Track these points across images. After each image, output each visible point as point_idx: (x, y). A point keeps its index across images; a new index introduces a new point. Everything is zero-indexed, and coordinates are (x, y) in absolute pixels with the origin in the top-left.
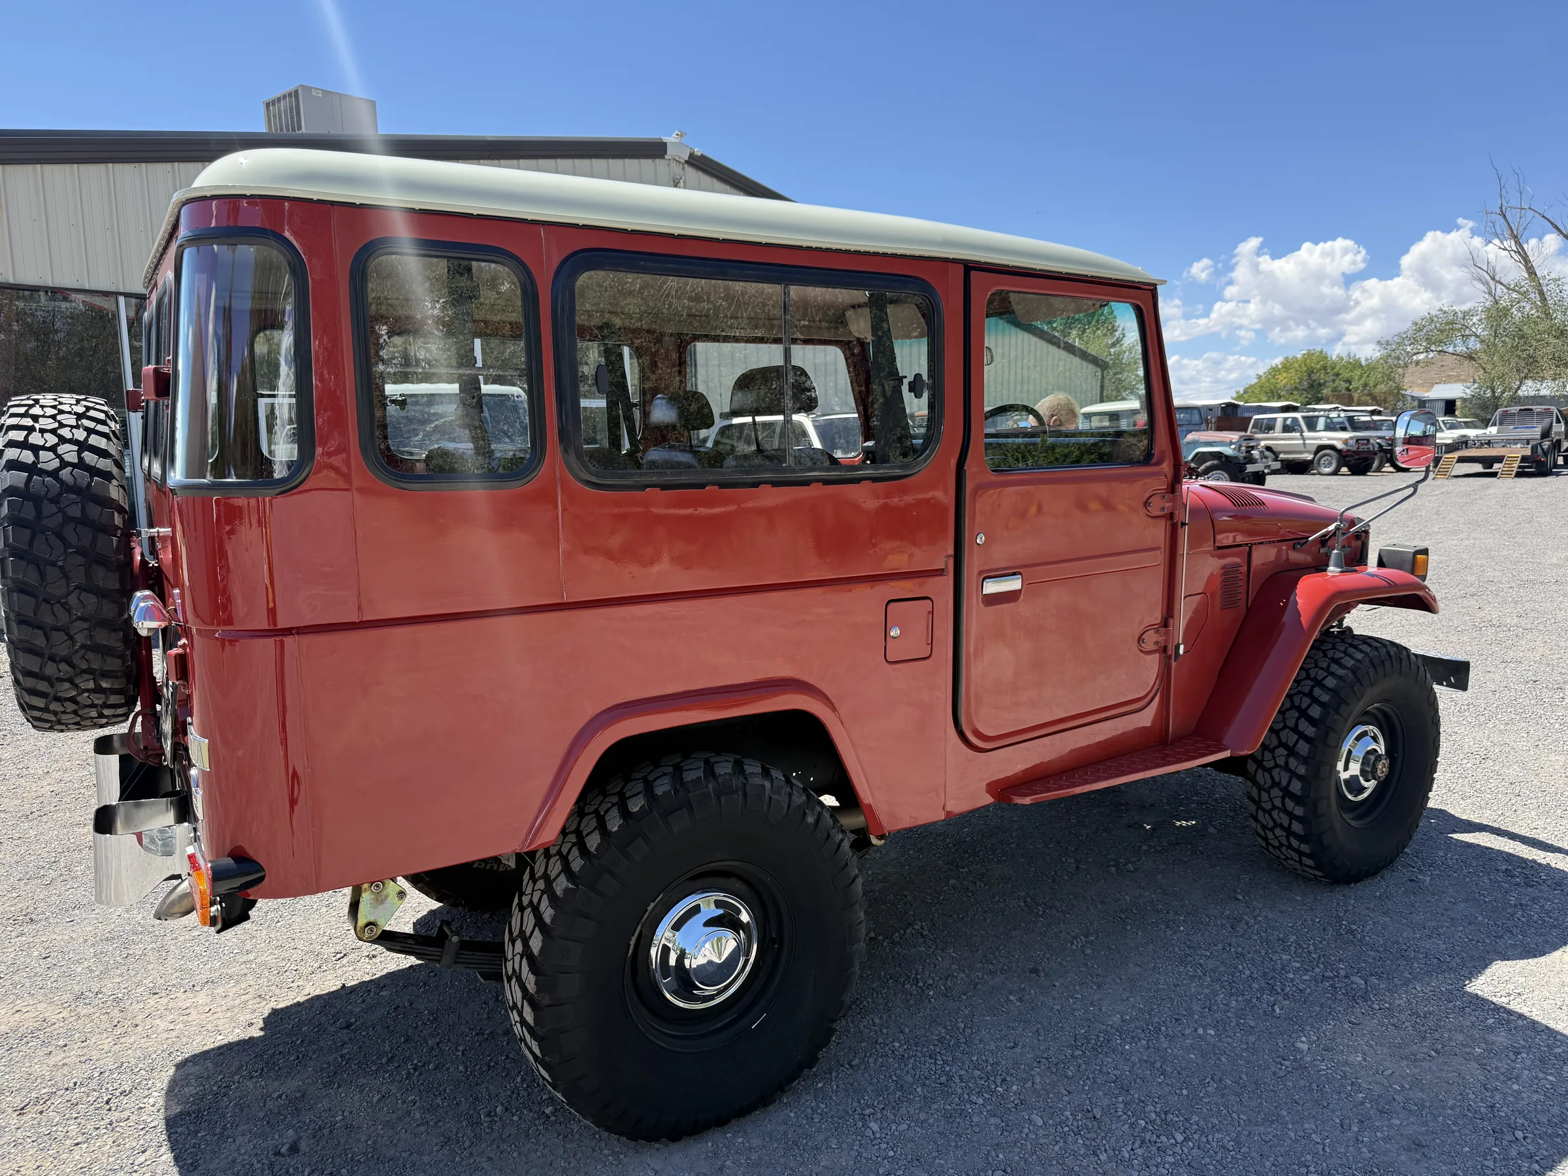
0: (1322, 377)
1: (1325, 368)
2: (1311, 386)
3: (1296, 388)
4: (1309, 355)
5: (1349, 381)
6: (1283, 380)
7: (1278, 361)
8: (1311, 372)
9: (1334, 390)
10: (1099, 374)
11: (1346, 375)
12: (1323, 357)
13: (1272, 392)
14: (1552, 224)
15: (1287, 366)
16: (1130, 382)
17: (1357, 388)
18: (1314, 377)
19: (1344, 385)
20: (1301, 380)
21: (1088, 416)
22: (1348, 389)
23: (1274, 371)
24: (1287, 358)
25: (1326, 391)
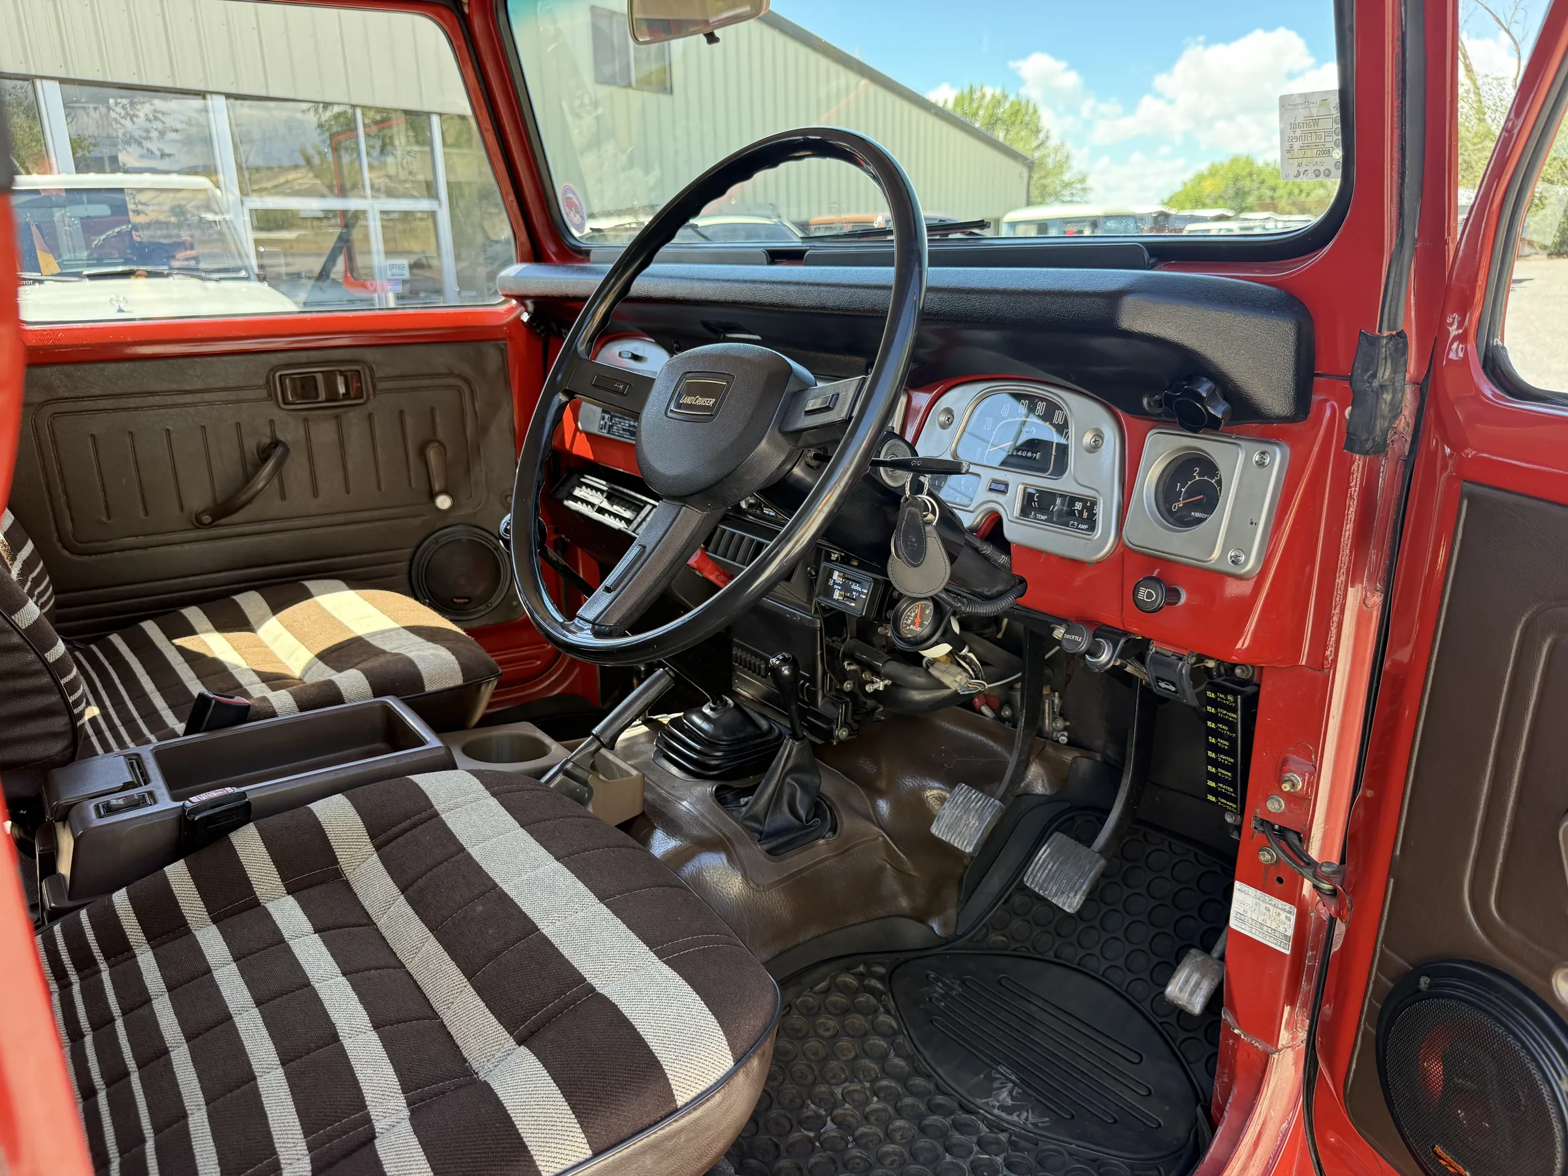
0: (1247, 184)
1: (1250, 174)
2: (1237, 194)
3: (1221, 197)
4: (1235, 160)
5: (1274, 189)
6: (1208, 186)
7: (1204, 167)
8: (1236, 179)
9: (1260, 198)
10: (1026, 175)
11: (1271, 182)
12: (1249, 162)
13: (1197, 201)
14: (1494, 15)
15: (1213, 172)
16: (1055, 188)
17: (1281, 197)
18: (1240, 184)
19: (1269, 193)
20: (1227, 186)
21: (1013, 225)
22: (1272, 198)
23: (1200, 178)
24: (1213, 165)
25: (1251, 200)
